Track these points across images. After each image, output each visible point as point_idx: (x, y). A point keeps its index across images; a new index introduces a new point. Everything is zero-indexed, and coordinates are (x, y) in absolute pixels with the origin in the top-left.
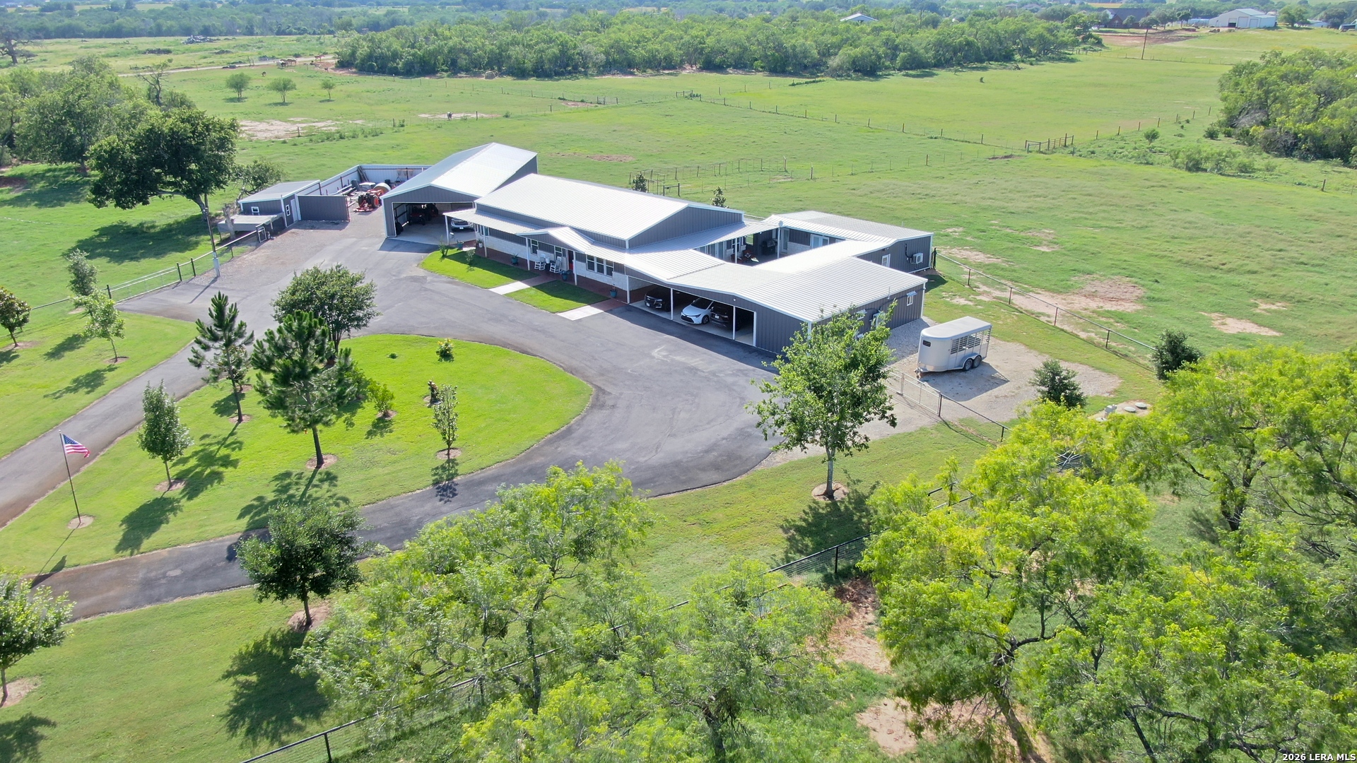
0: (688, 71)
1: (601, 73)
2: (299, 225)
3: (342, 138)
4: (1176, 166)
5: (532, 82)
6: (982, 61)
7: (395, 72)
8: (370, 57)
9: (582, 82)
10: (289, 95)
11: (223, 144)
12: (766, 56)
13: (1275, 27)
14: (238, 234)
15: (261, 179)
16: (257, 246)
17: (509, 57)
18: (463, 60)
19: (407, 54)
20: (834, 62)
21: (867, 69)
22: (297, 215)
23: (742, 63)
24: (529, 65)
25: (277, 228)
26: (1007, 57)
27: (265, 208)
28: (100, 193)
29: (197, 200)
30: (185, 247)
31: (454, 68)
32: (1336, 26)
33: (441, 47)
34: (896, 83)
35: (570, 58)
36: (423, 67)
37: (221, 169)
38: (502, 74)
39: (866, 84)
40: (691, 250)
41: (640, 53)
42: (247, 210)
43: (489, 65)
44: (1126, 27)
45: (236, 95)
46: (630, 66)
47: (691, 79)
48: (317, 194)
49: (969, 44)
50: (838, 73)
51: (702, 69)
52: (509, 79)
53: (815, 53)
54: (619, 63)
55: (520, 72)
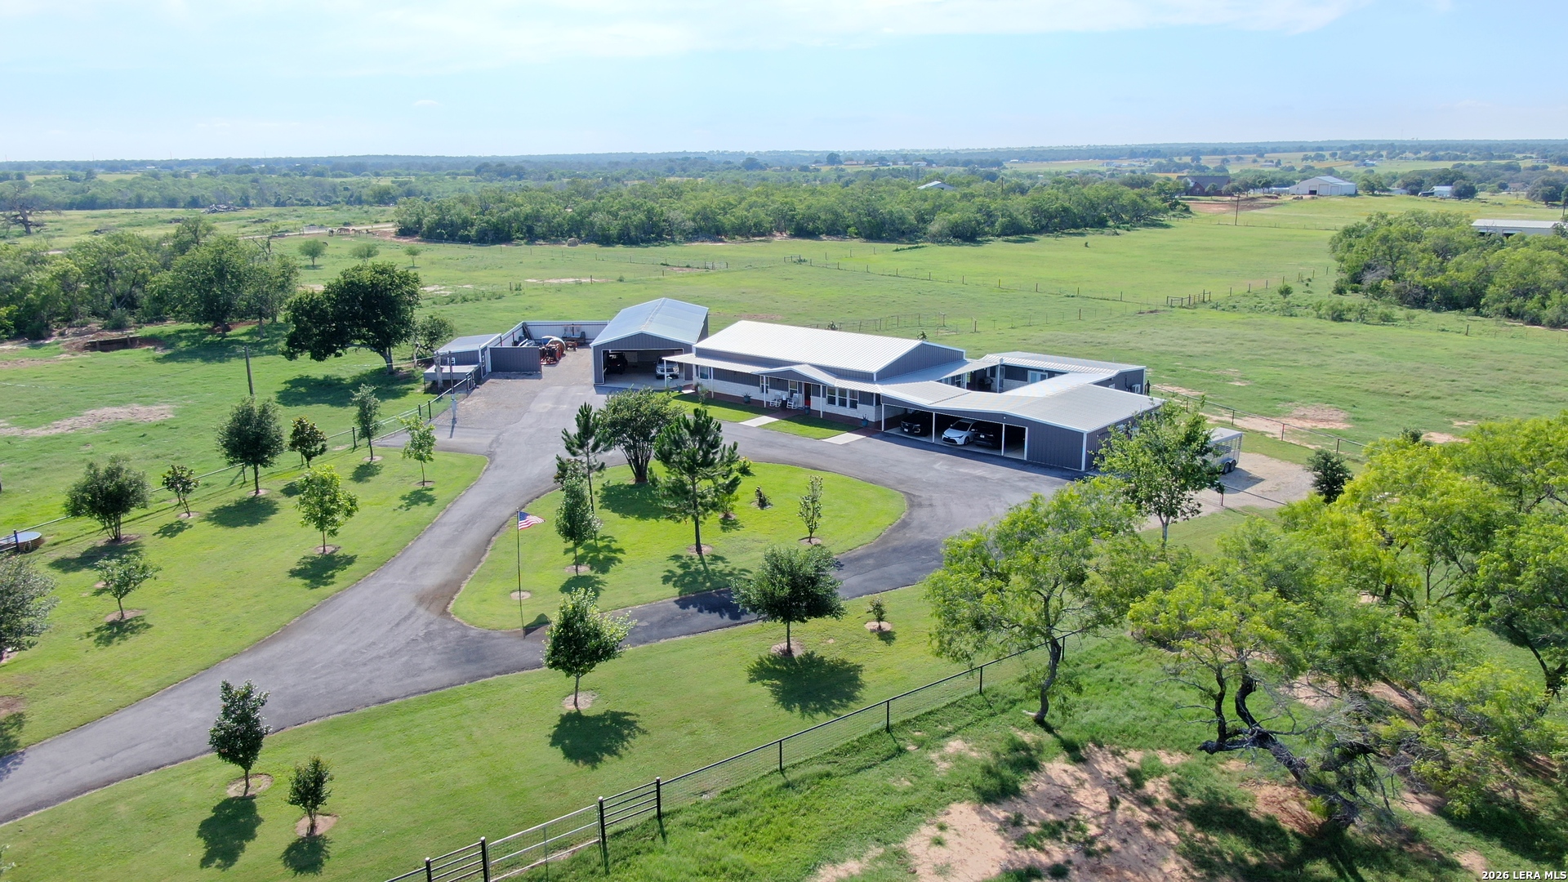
0: (778, 238)
1: (689, 240)
3: (465, 300)
4: (1320, 317)
5: (619, 249)
6: (1077, 227)
7: (465, 240)
8: (439, 224)
9: (671, 249)
11: (407, 298)
12: (862, 223)
13: (1356, 194)
15: (436, 333)
16: (468, 393)
17: (592, 224)
18: (539, 228)
19: (479, 223)
20: (934, 228)
21: (966, 234)
22: (489, 369)
23: (835, 229)
24: (614, 231)
26: (1101, 224)
27: (460, 359)
29: (383, 354)
31: (531, 236)
32: (1414, 193)
33: (516, 214)
34: (997, 249)
35: (655, 225)
36: (497, 235)
38: (584, 242)
39: (968, 250)
40: (932, 383)
41: (727, 220)
43: (570, 232)
44: (1207, 194)
45: (310, 263)
46: (718, 233)
47: (783, 246)
49: (1065, 210)
50: (939, 239)
51: (792, 236)
52: (594, 246)
53: (912, 219)
54: (709, 229)
55: (604, 239)
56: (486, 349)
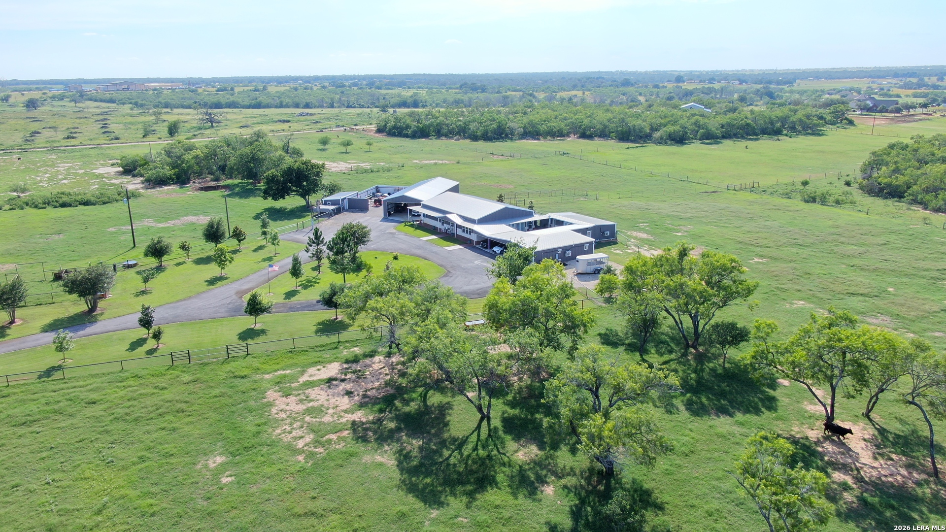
0: (571, 138)
1: (521, 139)
2: (347, 211)
3: (372, 171)
5: (481, 144)
7: (407, 136)
8: (394, 127)
9: (508, 144)
10: (349, 148)
11: (318, 174)
12: (617, 131)
14: (321, 213)
15: (332, 190)
16: (329, 218)
17: (470, 129)
18: (445, 130)
19: (414, 126)
20: (657, 135)
21: (679, 139)
22: (346, 207)
23: (604, 134)
24: (479, 133)
25: (338, 211)
27: (334, 203)
28: (266, 194)
29: (305, 198)
30: (300, 217)
31: (439, 134)
33: (432, 122)
34: (695, 148)
35: (503, 130)
36: (422, 133)
37: (316, 185)
38: (465, 138)
39: (676, 148)
40: (504, 225)
41: (543, 128)
42: (325, 203)
43: (458, 133)
45: (322, 147)
46: (537, 135)
47: (573, 144)
48: (356, 198)
50: (660, 141)
51: (580, 137)
52: (468, 141)
53: (647, 129)
54: (532, 133)
55: (474, 138)
56: (345, 198)
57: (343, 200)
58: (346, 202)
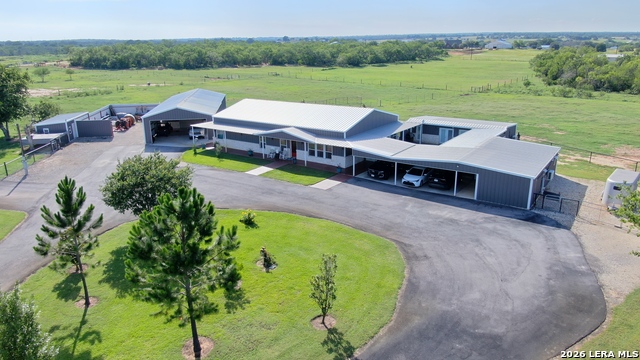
0: (264, 65)
1: (220, 67)
2: (78, 140)
3: (87, 95)
5: (184, 71)
7: (105, 67)
8: (90, 60)
9: (211, 71)
10: (46, 78)
12: (304, 58)
13: (512, 48)
14: (36, 146)
15: (45, 112)
16: (52, 154)
17: (170, 59)
18: (143, 62)
19: (112, 58)
20: (340, 59)
22: (76, 134)
23: (292, 61)
24: (182, 63)
25: (64, 142)
27: (53, 129)
31: (139, 65)
33: (131, 54)
34: (370, 70)
35: (203, 59)
36: (121, 65)
37: (17, 105)
38: (166, 68)
39: (356, 70)
40: (386, 138)
41: (239, 57)
42: (40, 131)
43: (159, 63)
44: (452, 48)
46: (235, 63)
47: (267, 69)
48: (88, 120)
50: (342, 65)
51: (271, 65)
52: (171, 70)
54: (231, 61)
55: (177, 66)
56: (72, 121)
57: (70, 123)
58: (75, 126)
